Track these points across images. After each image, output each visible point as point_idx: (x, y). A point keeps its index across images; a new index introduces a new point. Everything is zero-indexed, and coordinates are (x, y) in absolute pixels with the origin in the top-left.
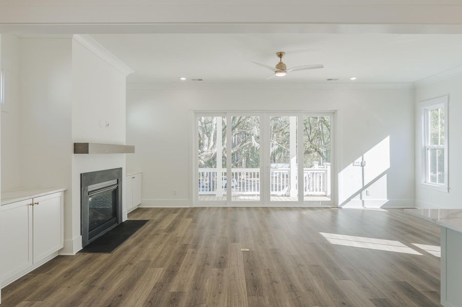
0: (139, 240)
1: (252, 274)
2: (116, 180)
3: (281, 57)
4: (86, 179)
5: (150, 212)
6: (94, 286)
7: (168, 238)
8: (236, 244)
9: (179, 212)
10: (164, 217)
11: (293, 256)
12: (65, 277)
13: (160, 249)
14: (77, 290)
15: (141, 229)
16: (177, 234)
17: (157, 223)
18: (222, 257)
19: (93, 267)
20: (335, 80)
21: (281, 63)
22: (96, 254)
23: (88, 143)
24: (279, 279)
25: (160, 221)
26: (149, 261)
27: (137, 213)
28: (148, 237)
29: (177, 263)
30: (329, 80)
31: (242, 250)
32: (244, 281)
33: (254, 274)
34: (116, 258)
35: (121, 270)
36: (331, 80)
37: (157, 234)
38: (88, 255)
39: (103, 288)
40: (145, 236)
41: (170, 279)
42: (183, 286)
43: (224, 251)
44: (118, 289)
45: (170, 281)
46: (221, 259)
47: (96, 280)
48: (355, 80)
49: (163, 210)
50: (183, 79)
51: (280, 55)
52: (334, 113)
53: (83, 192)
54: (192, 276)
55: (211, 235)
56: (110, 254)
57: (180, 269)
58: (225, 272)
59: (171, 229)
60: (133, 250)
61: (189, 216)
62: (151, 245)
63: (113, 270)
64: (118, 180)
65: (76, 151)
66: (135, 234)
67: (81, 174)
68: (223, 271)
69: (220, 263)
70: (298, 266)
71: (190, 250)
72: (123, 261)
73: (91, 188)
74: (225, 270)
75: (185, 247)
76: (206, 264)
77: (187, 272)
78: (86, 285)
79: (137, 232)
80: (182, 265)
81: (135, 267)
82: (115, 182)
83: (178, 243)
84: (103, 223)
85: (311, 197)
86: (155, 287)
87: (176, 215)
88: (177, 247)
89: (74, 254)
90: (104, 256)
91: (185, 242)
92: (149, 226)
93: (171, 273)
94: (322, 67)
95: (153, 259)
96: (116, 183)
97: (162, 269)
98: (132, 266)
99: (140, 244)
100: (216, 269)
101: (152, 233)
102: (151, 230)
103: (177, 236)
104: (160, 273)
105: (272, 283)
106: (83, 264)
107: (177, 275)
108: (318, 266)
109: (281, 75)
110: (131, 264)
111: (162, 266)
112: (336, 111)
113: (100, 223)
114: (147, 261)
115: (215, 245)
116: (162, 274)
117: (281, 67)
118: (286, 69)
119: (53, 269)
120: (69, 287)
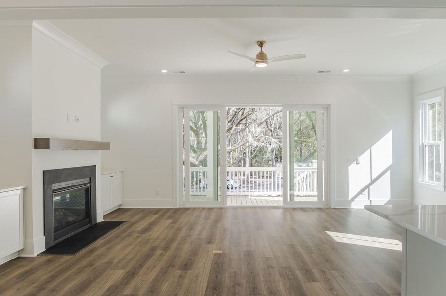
0: (109, 242)
1: (216, 276)
2: (89, 179)
3: (261, 47)
4: (50, 177)
5: (129, 213)
6: (44, 288)
7: (140, 240)
8: (210, 245)
9: (161, 213)
10: (143, 218)
11: (266, 258)
12: (18, 279)
13: (128, 250)
14: (26, 292)
15: (114, 230)
16: (150, 236)
17: (133, 224)
18: (191, 259)
19: (50, 269)
20: (326, 72)
21: (261, 53)
22: (58, 256)
23: (49, 138)
24: (243, 281)
25: (137, 222)
26: (111, 263)
27: (116, 214)
28: (119, 238)
29: (140, 265)
30: (320, 72)
31: (214, 251)
32: (205, 284)
33: (219, 277)
34: (78, 260)
35: (79, 272)
36: (323, 72)
37: (129, 236)
38: (50, 256)
39: (53, 290)
40: (117, 237)
41: (127, 281)
42: (138, 288)
43: (195, 253)
44: (69, 291)
45: (127, 283)
46: (188, 262)
47: (49, 282)
48: (348, 72)
49: (144, 211)
50: (164, 71)
51: (261, 44)
52: (327, 107)
53: (47, 190)
54: (151, 279)
55: (186, 237)
56: (72, 256)
57: (142, 271)
58: (188, 274)
59: (146, 230)
60: (98, 252)
61: (169, 217)
62: (119, 247)
63: (70, 272)
64: (91, 178)
65: (36, 147)
66: (106, 236)
67: (44, 171)
68: (186, 273)
69: (186, 265)
70: (268, 268)
71: (159, 252)
72: (84, 263)
73: (56, 186)
74: (189, 272)
75: (154, 249)
76: (171, 266)
77: (148, 274)
78: (37, 287)
79: (109, 233)
80: (145, 267)
81: (94, 269)
82: (87, 180)
83: (149, 244)
84: (73, 224)
85: (308, 198)
86: (108, 289)
87: (157, 215)
88: (146, 249)
89: (35, 255)
90: (66, 258)
91: (156, 244)
92: (124, 226)
93: (131, 275)
94: (304, 57)
95: (116, 261)
96: (89, 181)
97: (123, 271)
98: (92, 268)
99: (108, 246)
100: (179, 271)
101: (124, 235)
102: (124, 231)
103: (151, 237)
104: (119, 275)
105: (234, 286)
106: (41, 266)
107: (137, 278)
108: (290, 268)
109: (261, 65)
110: (91, 266)
111: (123, 268)
112: (330, 105)
113: (69, 224)
114: (110, 263)
115: (187, 247)
116: (120, 276)
117: (261, 57)
118: (266, 59)
119: (8, 270)
120: (18, 289)
